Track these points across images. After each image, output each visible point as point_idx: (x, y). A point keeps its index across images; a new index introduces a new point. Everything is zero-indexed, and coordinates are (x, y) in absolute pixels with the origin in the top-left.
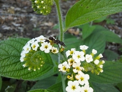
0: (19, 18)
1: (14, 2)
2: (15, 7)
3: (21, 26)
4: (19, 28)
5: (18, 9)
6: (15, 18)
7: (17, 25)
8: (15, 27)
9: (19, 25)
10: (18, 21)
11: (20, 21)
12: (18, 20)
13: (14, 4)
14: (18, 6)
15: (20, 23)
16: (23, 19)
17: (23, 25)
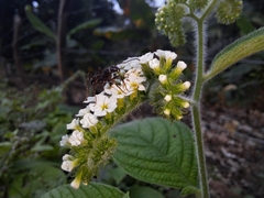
0: (240, 145)
1: (245, 115)
2: (242, 124)
3: (235, 160)
4: (230, 161)
5: (247, 128)
6: (232, 142)
7: (229, 155)
8: (223, 156)
9: (234, 156)
10: (234, 149)
11: (240, 150)
12: (236, 146)
13: (243, 118)
14: (248, 122)
15: (237, 154)
16: (247, 147)
17: (242, 160)
